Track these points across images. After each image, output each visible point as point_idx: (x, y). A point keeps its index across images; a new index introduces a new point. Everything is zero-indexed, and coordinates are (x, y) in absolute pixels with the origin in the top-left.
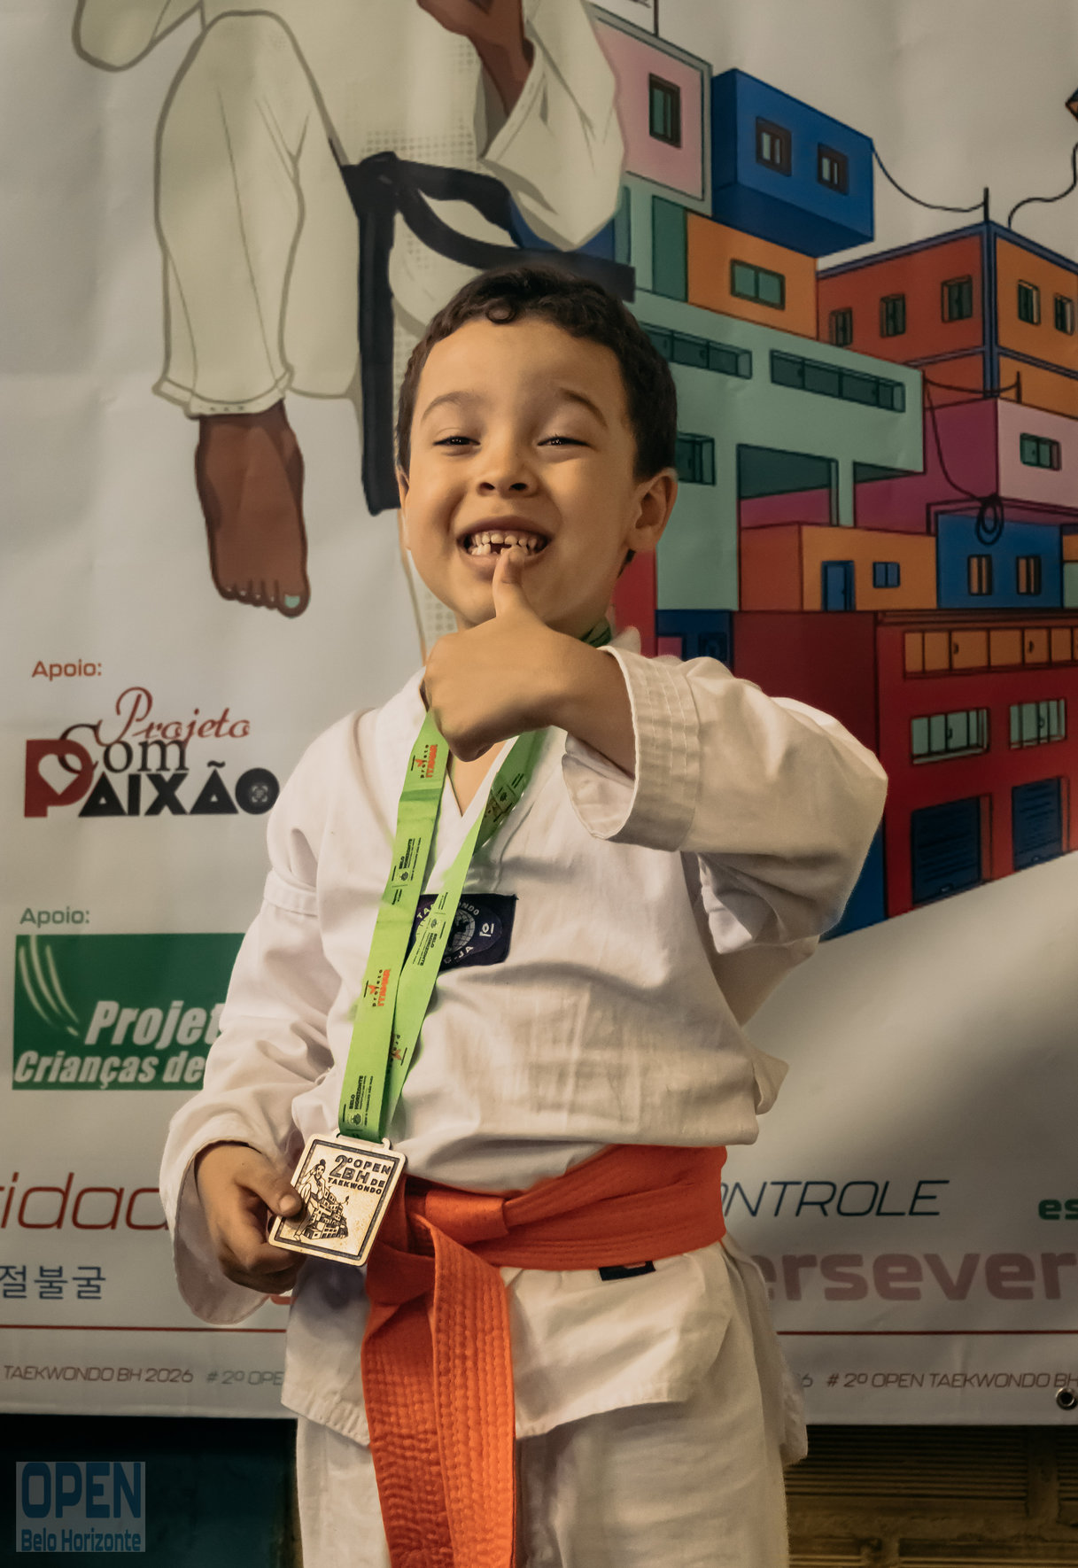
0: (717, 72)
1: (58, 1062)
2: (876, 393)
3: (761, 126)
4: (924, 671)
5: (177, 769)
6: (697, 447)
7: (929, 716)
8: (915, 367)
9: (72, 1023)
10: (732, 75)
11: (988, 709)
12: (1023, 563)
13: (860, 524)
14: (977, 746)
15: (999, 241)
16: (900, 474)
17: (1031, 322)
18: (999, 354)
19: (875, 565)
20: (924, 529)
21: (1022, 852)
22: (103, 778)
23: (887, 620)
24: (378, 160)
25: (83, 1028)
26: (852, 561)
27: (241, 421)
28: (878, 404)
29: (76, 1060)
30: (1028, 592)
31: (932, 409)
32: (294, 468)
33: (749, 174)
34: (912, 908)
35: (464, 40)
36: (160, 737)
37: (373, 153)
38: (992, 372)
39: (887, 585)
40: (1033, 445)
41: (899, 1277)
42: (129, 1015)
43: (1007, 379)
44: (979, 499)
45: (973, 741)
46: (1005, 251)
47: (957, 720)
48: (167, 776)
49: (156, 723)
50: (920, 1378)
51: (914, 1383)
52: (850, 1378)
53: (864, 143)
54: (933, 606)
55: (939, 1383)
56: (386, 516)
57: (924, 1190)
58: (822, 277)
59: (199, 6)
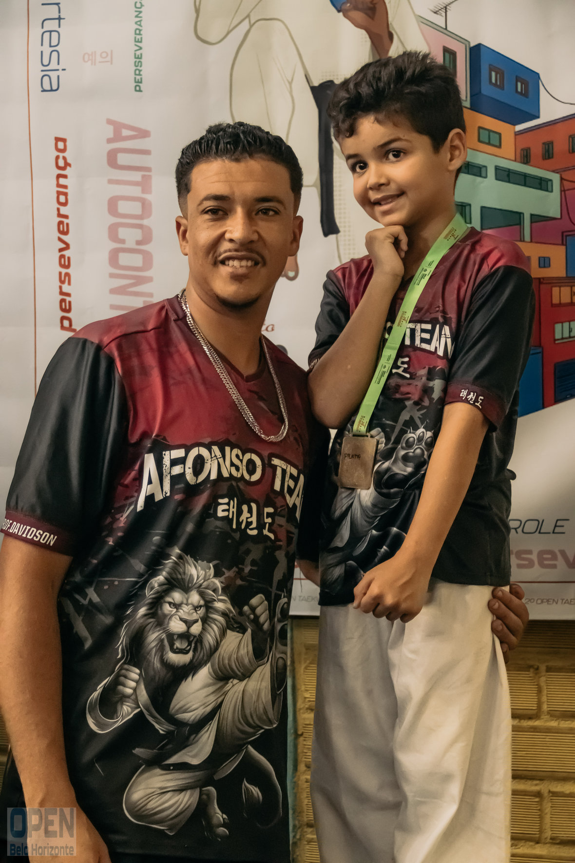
0: (472, 45)
2: (540, 184)
3: (491, 68)
4: (560, 303)
6: (464, 208)
7: (563, 323)
8: (557, 173)
10: (479, 46)
13: (533, 241)
16: (548, 219)
19: (539, 258)
20: (560, 242)
23: (544, 282)
24: (326, 84)
26: (530, 257)
28: (541, 189)
31: (564, 191)
33: (486, 89)
34: (554, 404)
35: (363, 32)
37: (325, 81)
39: (544, 267)
41: (547, 559)
50: (556, 601)
51: (554, 603)
52: (527, 600)
53: (536, 76)
54: (564, 275)
55: (565, 603)
56: (332, 237)
57: (559, 523)
58: (517, 134)
59: (248, 16)
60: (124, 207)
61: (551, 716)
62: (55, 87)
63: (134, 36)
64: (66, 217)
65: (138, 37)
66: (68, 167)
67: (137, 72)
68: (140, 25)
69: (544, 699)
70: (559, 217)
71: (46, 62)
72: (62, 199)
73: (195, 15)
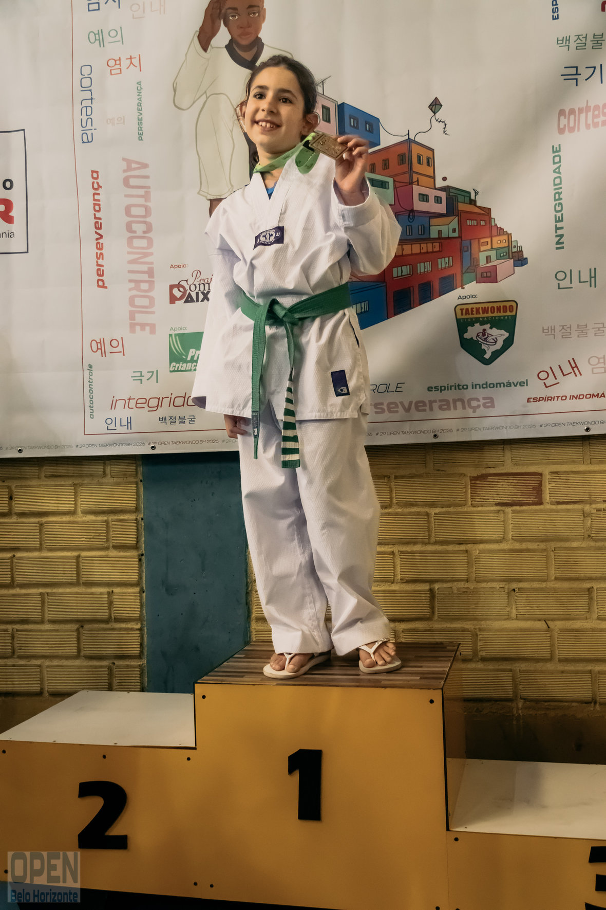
0: (339, 104)
1: (181, 365)
2: (382, 184)
3: (351, 117)
5: (208, 290)
7: (397, 267)
8: (392, 177)
9: (184, 355)
10: (343, 104)
11: (412, 265)
12: (420, 227)
14: (409, 274)
15: (412, 143)
17: (421, 164)
18: (413, 173)
21: (422, 300)
22: (189, 293)
25: (187, 356)
28: (382, 187)
29: (185, 364)
30: (421, 234)
31: (396, 188)
33: (348, 130)
34: (394, 316)
36: (203, 282)
38: (411, 177)
40: (422, 196)
41: (392, 408)
42: (198, 352)
43: (415, 179)
44: (409, 211)
45: (408, 273)
46: (413, 145)
47: (404, 268)
48: (205, 292)
49: (202, 279)
50: (399, 432)
51: (397, 434)
53: (378, 120)
55: (404, 434)
57: (399, 385)
59: (205, 92)
60: (134, 211)
61: (398, 505)
62: (90, 140)
63: (137, 107)
64: (100, 219)
65: (140, 107)
66: (100, 188)
67: (140, 129)
68: (141, 101)
69: (394, 495)
70: (394, 204)
71: (84, 125)
72: (97, 208)
73: (174, 93)
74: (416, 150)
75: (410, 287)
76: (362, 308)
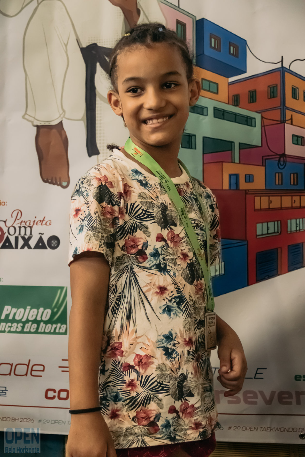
0: (197, 19)
2: (247, 121)
3: (212, 36)
4: (261, 209)
5: (30, 235)
6: (190, 137)
7: (262, 223)
8: (259, 113)
10: (202, 20)
11: (281, 221)
12: (292, 175)
13: (241, 162)
14: (277, 232)
15: (286, 73)
16: (253, 146)
17: (296, 99)
18: (286, 109)
19: (246, 175)
20: (261, 164)
21: (291, 266)
22: (7, 237)
23: (249, 193)
24: (91, 46)
26: (239, 174)
27: (50, 127)
28: (247, 125)
30: (294, 184)
31: (264, 126)
32: (65, 142)
33: (208, 52)
34: (256, 283)
35: (119, 8)
36: (25, 225)
37: (90, 44)
38: (283, 115)
39: (249, 182)
40: (296, 138)
41: (250, 397)
42: (14, 310)
43: (288, 117)
44: (279, 155)
47: (271, 224)
48: (26, 237)
49: (23, 221)
50: (257, 428)
51: (255, 430)
52: (235, 428)
53: (244, 42)
54: (264, 188)
55: (263, 430)
56: (94, 157)
57: (259, 371)
58: (230, 84)
70: (260, 145)
74: (290, 81)
75: (277, 249)
76: (216, 271)
